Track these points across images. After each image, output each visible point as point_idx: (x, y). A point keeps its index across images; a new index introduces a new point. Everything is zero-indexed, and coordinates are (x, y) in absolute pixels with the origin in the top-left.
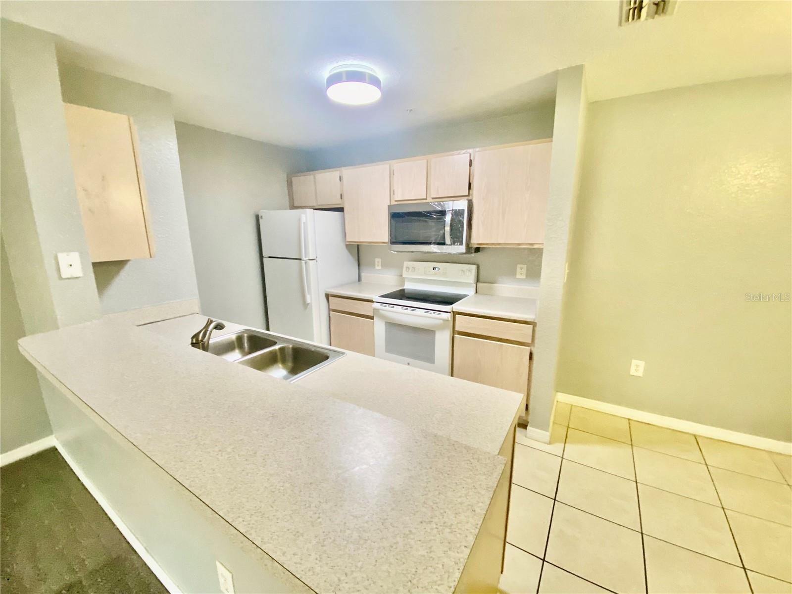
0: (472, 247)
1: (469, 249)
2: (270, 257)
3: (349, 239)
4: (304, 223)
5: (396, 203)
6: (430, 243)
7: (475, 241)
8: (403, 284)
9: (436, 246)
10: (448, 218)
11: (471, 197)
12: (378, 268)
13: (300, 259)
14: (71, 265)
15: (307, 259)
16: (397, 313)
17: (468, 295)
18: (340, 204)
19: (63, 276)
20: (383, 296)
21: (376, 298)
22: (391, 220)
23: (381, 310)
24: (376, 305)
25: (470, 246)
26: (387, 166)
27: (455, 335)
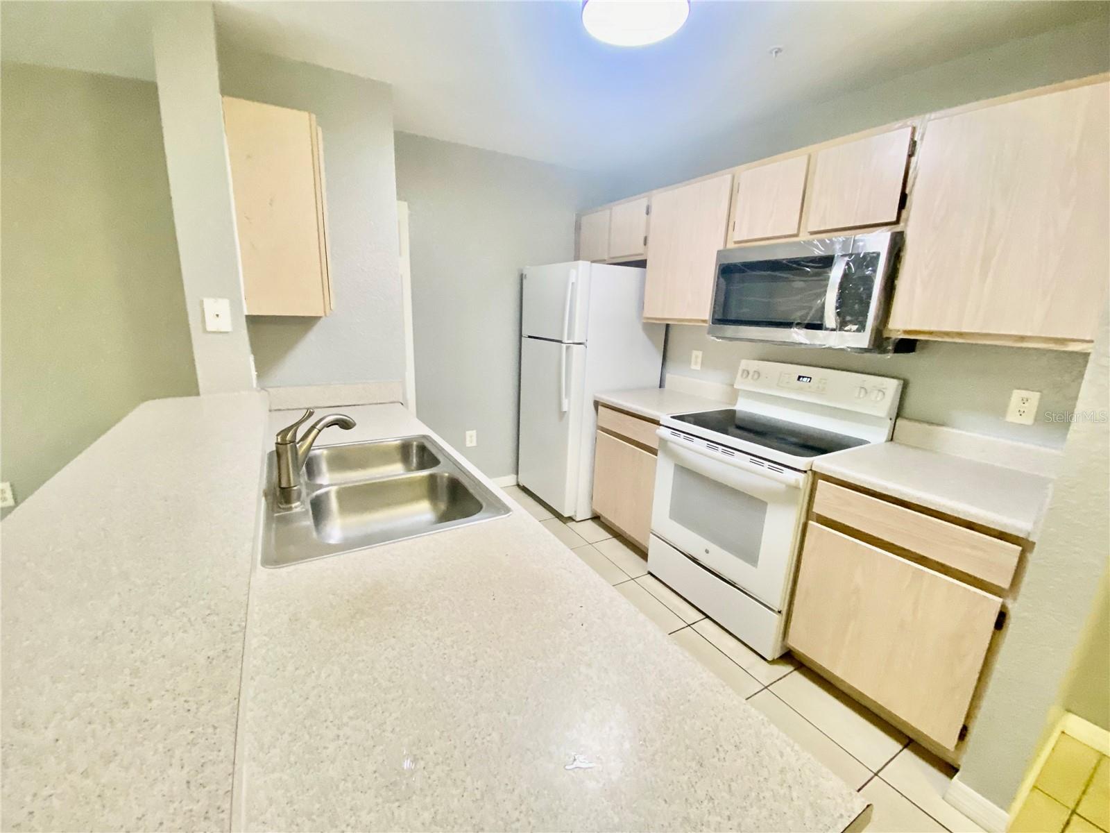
0: (888, 338)
1: (879, 342)
2: (529, 337)
3: (647, 314)
4: (573, 283)
5: (737, 245)
6: (788, 325)
7: (899, 325)
8: (734, 401)
9: (804, 332)
10: (836, 273)
11: (902, 224)
12: (696, 367)
13: (560, 342)
14: (217, 315)
15: (571, 342)
16: (697, 452)
17: (870, 443)
18: (641, 254)
19: (209, 329)
20: (681, 418)
21: (665, 419)
22: (718, 278)
23: (671, 442)
24: (664, 432)
25: (885, 335)
26: (729, 177)
27: (810, 522)
